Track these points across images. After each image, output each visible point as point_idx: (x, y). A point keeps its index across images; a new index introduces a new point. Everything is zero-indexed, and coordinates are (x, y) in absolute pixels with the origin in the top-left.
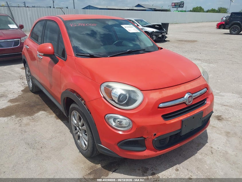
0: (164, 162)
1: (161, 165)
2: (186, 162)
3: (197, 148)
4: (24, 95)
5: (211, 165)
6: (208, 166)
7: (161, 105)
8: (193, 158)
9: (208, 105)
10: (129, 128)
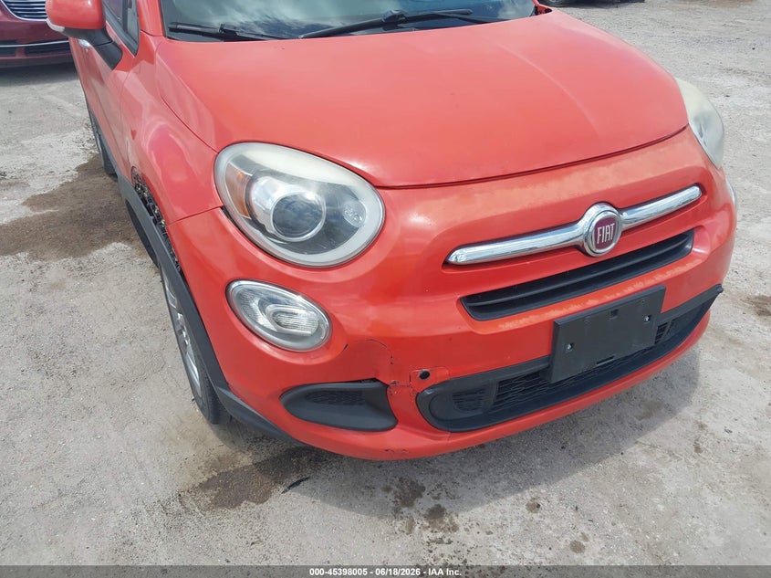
0: (491, 470)
1: (477, 480)
2: (580, 479)
3: (638, 422)
4: (80, 183)
5: (680, 499)
6: (664, 503)
7: (461, 256)
8: (612, 463)
9: (698, 262)
10: (317, 341)
